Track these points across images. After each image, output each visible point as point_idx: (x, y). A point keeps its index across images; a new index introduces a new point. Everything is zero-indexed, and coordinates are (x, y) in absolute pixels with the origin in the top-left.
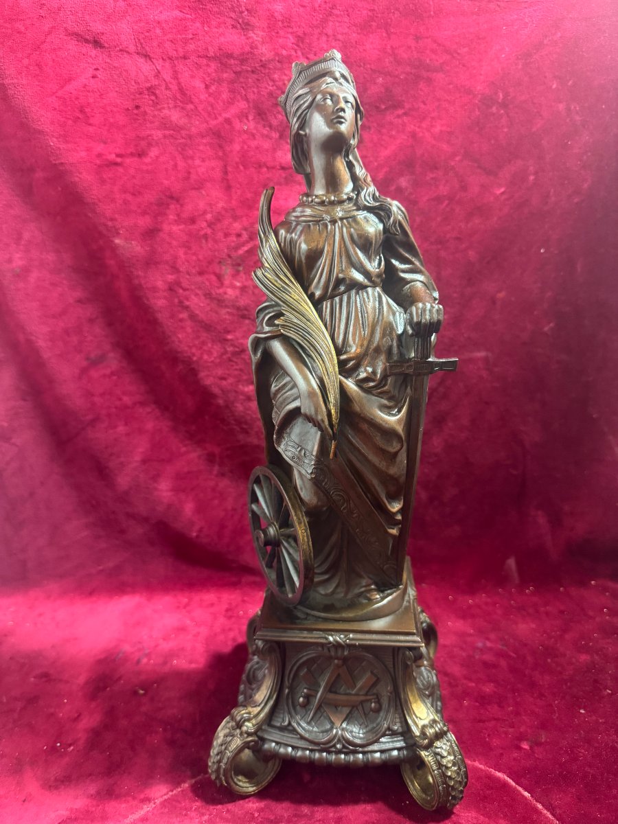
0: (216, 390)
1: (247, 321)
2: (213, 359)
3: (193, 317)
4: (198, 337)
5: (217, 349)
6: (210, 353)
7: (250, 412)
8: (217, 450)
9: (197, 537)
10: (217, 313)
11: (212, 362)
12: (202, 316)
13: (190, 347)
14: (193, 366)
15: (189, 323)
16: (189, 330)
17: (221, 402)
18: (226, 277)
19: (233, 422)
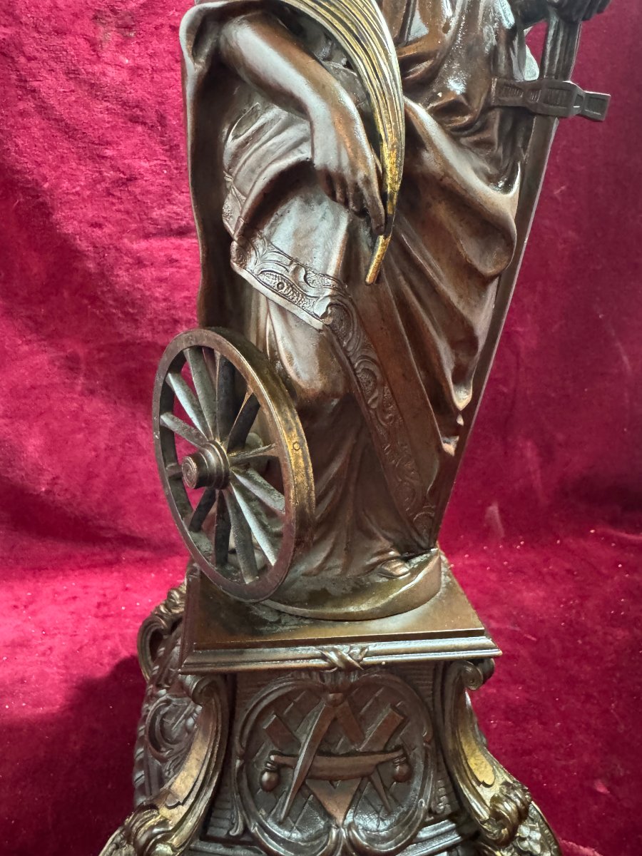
0: (83, 245)
1: (140, 128)
2: (78, 189)
3: (43, 109)
4: (53, 148)
5: (85, 172)
6: (73, 178)
7: (141, 286)
8: (81, 351)
9: (48, 492)
10: (87, 107)
11: (77, 193)
12: (60, 110)
13: (39, 165)
14: (41, 200)
15: (36, 120)
16: (36, 132)
17: (91, 265)
18: (106, 46)
19: (111, 302)
